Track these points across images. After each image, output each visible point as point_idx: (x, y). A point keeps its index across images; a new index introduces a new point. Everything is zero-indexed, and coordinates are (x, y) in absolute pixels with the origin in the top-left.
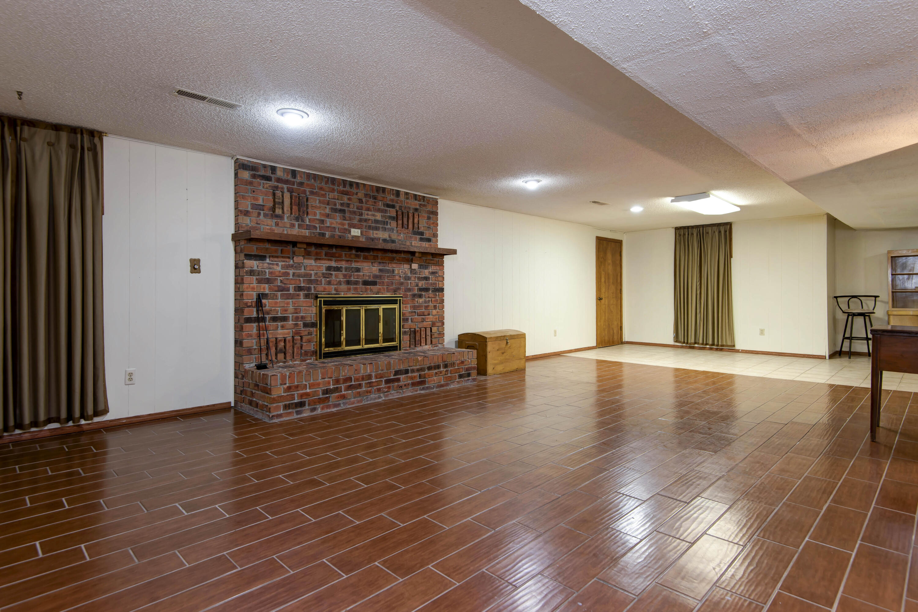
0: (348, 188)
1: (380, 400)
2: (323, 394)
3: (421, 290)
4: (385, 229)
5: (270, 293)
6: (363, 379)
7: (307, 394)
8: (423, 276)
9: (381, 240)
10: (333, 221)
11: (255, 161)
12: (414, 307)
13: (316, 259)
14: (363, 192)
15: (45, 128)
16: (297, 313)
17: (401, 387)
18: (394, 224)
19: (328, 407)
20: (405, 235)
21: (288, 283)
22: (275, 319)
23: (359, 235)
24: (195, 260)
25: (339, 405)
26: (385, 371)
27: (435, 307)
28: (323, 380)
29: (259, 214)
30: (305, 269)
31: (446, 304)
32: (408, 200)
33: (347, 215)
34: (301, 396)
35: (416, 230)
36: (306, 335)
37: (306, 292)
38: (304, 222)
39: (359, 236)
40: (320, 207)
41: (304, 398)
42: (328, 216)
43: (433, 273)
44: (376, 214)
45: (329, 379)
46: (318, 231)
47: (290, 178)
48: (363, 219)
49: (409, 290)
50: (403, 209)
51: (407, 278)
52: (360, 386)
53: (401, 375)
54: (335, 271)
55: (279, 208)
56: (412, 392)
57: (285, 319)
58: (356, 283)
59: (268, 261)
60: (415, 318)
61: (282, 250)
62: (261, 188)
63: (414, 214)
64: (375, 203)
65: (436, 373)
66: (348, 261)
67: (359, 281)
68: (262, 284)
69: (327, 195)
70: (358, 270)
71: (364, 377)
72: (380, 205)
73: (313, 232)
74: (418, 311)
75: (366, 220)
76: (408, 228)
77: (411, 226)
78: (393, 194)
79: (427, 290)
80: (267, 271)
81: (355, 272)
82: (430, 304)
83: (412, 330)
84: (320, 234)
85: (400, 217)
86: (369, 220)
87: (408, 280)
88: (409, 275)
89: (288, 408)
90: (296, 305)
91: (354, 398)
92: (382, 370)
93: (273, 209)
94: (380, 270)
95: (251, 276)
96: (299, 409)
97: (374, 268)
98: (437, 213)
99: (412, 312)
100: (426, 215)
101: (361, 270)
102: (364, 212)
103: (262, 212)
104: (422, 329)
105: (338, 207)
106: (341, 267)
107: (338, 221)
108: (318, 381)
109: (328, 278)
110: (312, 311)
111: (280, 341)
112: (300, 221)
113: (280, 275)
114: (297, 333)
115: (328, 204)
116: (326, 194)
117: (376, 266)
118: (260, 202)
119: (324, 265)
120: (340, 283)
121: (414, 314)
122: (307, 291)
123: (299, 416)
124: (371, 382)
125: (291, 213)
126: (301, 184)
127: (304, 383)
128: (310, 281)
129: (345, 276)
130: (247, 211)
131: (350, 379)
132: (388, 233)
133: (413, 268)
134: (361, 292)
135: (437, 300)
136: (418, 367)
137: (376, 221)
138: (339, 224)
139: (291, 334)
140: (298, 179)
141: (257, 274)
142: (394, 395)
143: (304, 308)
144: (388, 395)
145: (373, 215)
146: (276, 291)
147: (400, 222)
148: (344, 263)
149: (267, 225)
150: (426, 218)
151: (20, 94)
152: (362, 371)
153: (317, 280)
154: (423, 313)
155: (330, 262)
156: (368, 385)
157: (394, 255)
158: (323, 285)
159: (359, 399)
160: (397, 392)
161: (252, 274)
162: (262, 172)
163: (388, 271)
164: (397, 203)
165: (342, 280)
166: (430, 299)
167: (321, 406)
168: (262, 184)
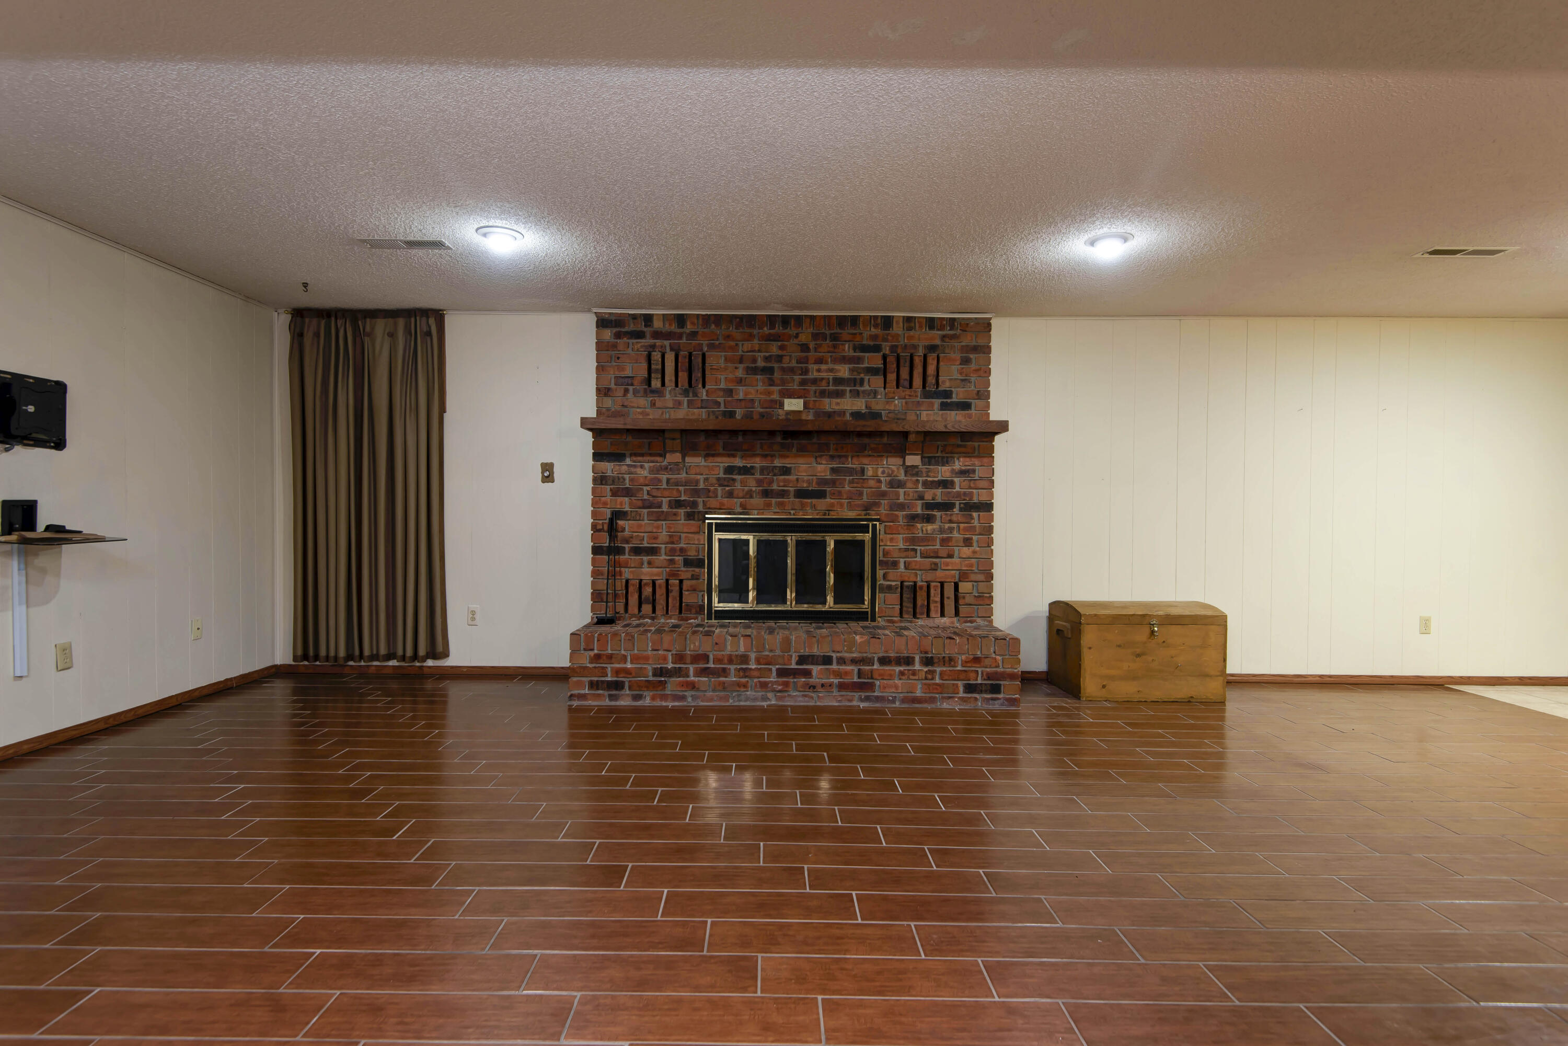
0: (779, 329)
1: (765, 704)
2: (654, 675)
3: (929, 506)
4: (856, 394)
5: (631, 511)
6: (731, 661)
7: (627, 672)
8: (936, 479)
9: (848, 415)
10: (751, 389)
11: (619, 312)
12: (913, 540)
13: (707, 456)
14: (811, 330)
15: (385, 317)
16: (673, 543)
17: (814, 687)
18: (878, 381)
19: (664, 697)
20: (904, 401)
21: (660, 495)
22: (637, 551)
23: (801, 408)
24: (546, 464)
25: (683, 698)
26: (778, 652)
27: (968, 542)
28: (655, 652)
29: (626, 391)
30: (687, 473)
31: (998, 535)
32: (912, 333)
33: (777, 375)
34: (617, 672)
35: (931, 387)
36: (688, 579)
37: (688, 510)
38: (697, 396)
39: (800, 412)
40: (726, 369)
41: (621, 676)
42: (740, 381)
43: (962, 473)
44: (837, 367)
45: (665, 653)
46: (722, 408)
47: (674, 328)
48: (809, 379)
49: (902, 507)
50: (899, 351)
51: (896, 484)
52: (725, 672)
53: (813, 664)
54: (739, 474)
55: (657, 378)
56: (839, 701)
57: (653, 551)
58: (783, 494)
59: (628, 461)
60: (916, 561)
61: (650, 444)
62: (630, 351)
63: (925, 357)
64: (835, 347)
65: (902, 673)
66: (765, 456)
67: (788, 491)
68: (618, 496)
69: (740, 345)
70: (786, 471)
71: (733, 658)
72: (847, 350)
73: (713, 411)
74: (923, 548)
75: (815, 381)
76: (911, 386)
77: (918, 381)
78: (876, 326)
79: (947, 506)
80: (627, 477)
81: (781, 475)
82: (955, 534)
83: (906, 584)
84: (725, 414)
85: (892, 366)
86: (823, 379)
87: (898, 487)
88: (902, 477)
89: (595, 687)
90: (672, 530)
91: (714, 690)
92: (771, 651)
93: (648, 381)
94: (833, 470)
95: (602, 484)
96: (614, 692)
97: (820, 468)
98: (989, 348)
99: (907, 550)
100: (957, 356)
101: (792, 471)
102: (810, 366)
103: (631, 388)
104: (933, 584)
105: (760, 363)
106: (752, 467)
107: (759, 388)
108: (646, 653)
109: (728, 486)
110: (698, 540)
111: (646, 584)
112: (691, 395)
113: (647, 482)
114: (673, 574)
115: (741, 362)
116: (737, 345)
117: (824, 462)
118: (628, 372)
119: (722, 465)
120: (750, 494)
121: (912, 553)
122: (691, 508)
123: (613, 703)
124: (746, 668)
125: (677, 385)
126: (693, 335)
127: (623, 652)
128: (696, 492)
129: (759, 482)
130: (609, 389)
131: (705, 658)
132: (863, 400)
133: (908, 463)
134: (792, 509)
135: (975, 527)
136: (854, 655)
137: (838, 381)
138: (761, 393)
139: (664, 576)
140: (689, 327)
141: (610, 482)
142: (796, 699)
143: (685, 534)
144: (785, 697)
145: (831, 370)
146: (640, 508)
147: (892, 377)
148: (758, 459)
149: (638, 407)
150: (958, 362)
151: (305, 285)
152: (729, 647)
153: (709, 491)
154: (936, 552)
155: (732, 459)
156: (742, 674)
157: (866, 440)
158: (719, 498)
159: (722, 694)
160: (806, 696)
161: (604, 482)
162: (631, 327)
163: (851, 471)
164: (886, 340)
165: (754, 489)
166: (955, 525)
167: (651, 694)
168: (631, 346)
